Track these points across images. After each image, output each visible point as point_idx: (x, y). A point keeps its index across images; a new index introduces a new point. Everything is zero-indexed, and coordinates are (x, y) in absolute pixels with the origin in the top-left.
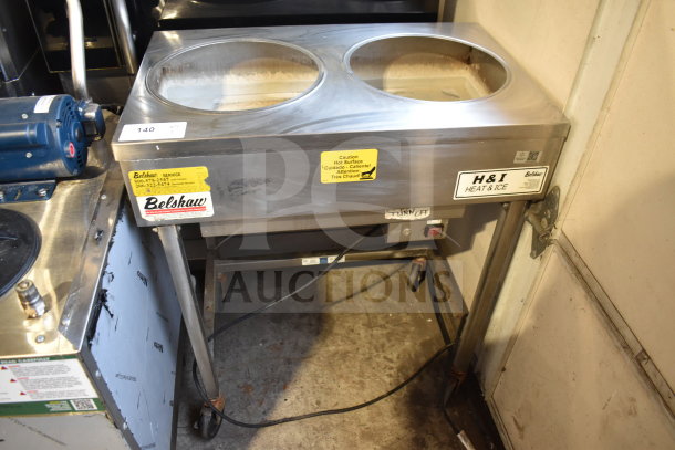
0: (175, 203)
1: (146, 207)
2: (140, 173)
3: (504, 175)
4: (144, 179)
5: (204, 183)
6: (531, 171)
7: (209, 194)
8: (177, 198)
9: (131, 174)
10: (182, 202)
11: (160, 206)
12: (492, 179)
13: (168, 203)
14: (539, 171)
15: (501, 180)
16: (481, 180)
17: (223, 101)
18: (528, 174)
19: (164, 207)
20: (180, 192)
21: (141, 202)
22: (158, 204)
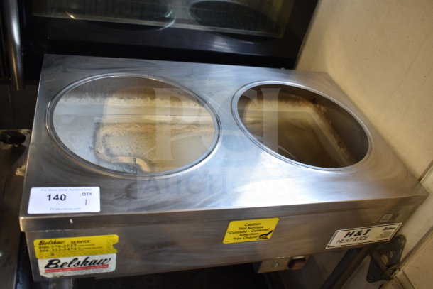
0: (78, 263)
1: (47, 267)
2: (47, 240)
3: (368, 231)
4: (50, 246)
5: (112, 248)
6: (388, 227)
7: (115, 255)
8: (81, 259)
9: (36, 242)
10: (85, 262)
11: (62, 266)
12: (359, 234)
13: (71, 263)
14: (394, 226)
15: (366, 234)
16: (351, 235)
17: (104, 120)
18: (386, 229)
19: (66, 267)
20: (85, 254)
21: (42, 264)
22: (59, 264)
